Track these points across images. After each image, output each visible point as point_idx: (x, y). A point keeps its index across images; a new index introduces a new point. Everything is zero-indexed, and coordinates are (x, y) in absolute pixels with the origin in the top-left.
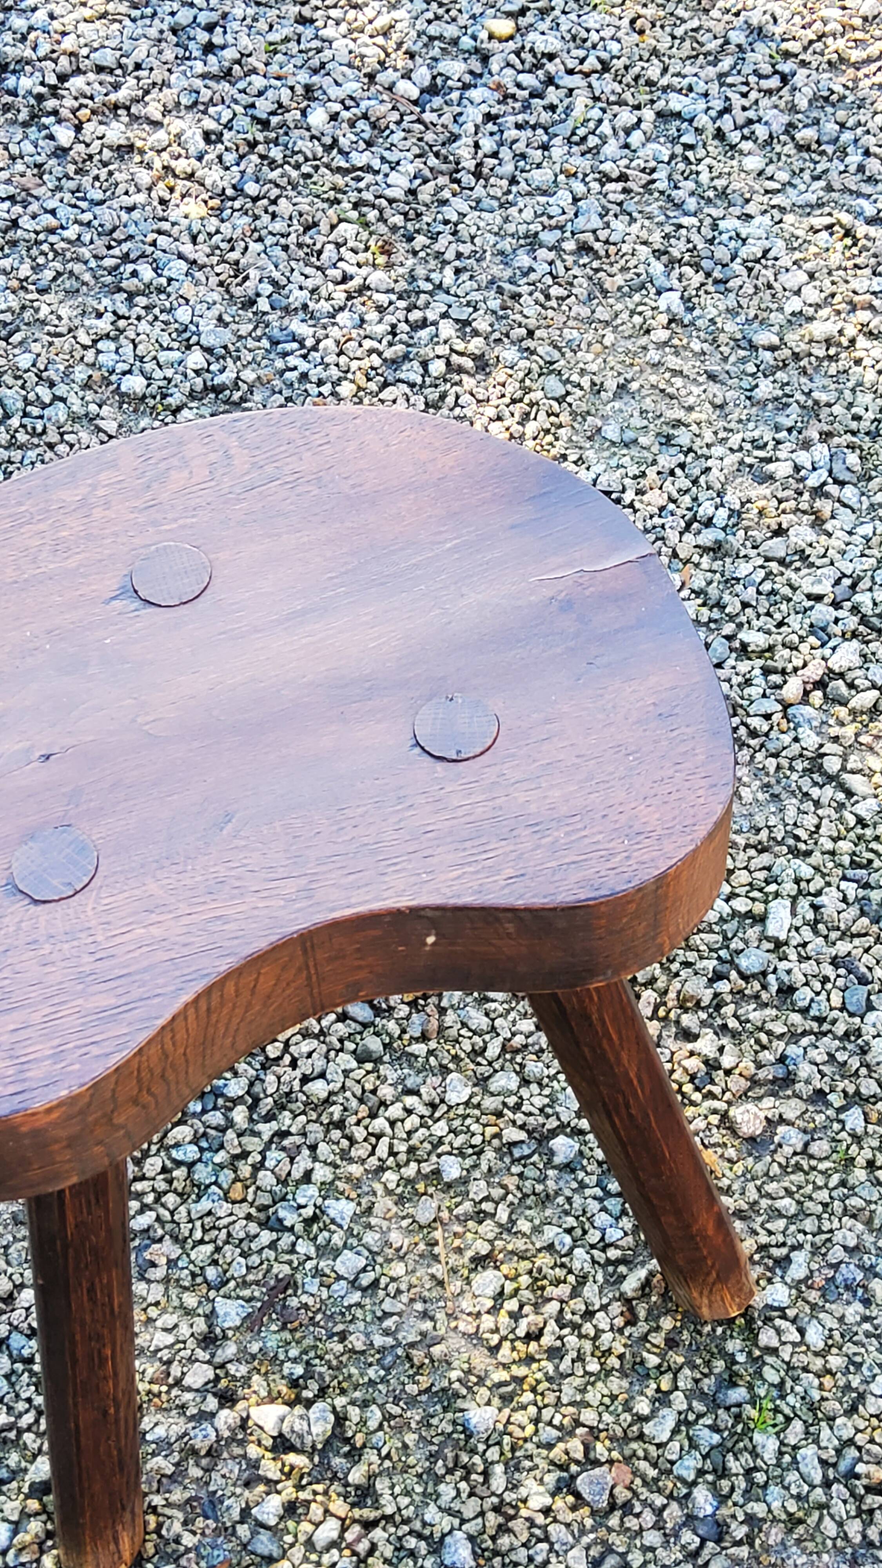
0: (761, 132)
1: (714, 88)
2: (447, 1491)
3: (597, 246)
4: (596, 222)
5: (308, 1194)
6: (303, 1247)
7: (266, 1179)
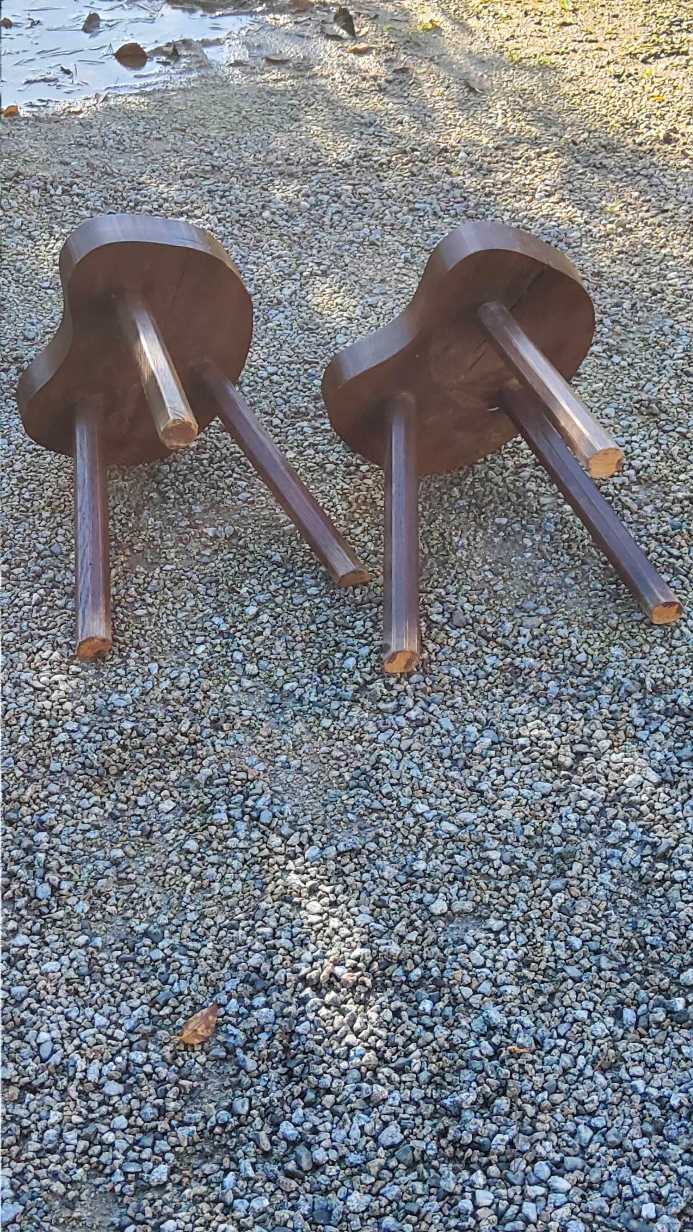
0: (452, 212)
1: (435, 201)
2: (274, 547)
3: (379, 243)
4: (378, 236)
5: (229, 481)
6: (226, 492)
7: (215, 477)
